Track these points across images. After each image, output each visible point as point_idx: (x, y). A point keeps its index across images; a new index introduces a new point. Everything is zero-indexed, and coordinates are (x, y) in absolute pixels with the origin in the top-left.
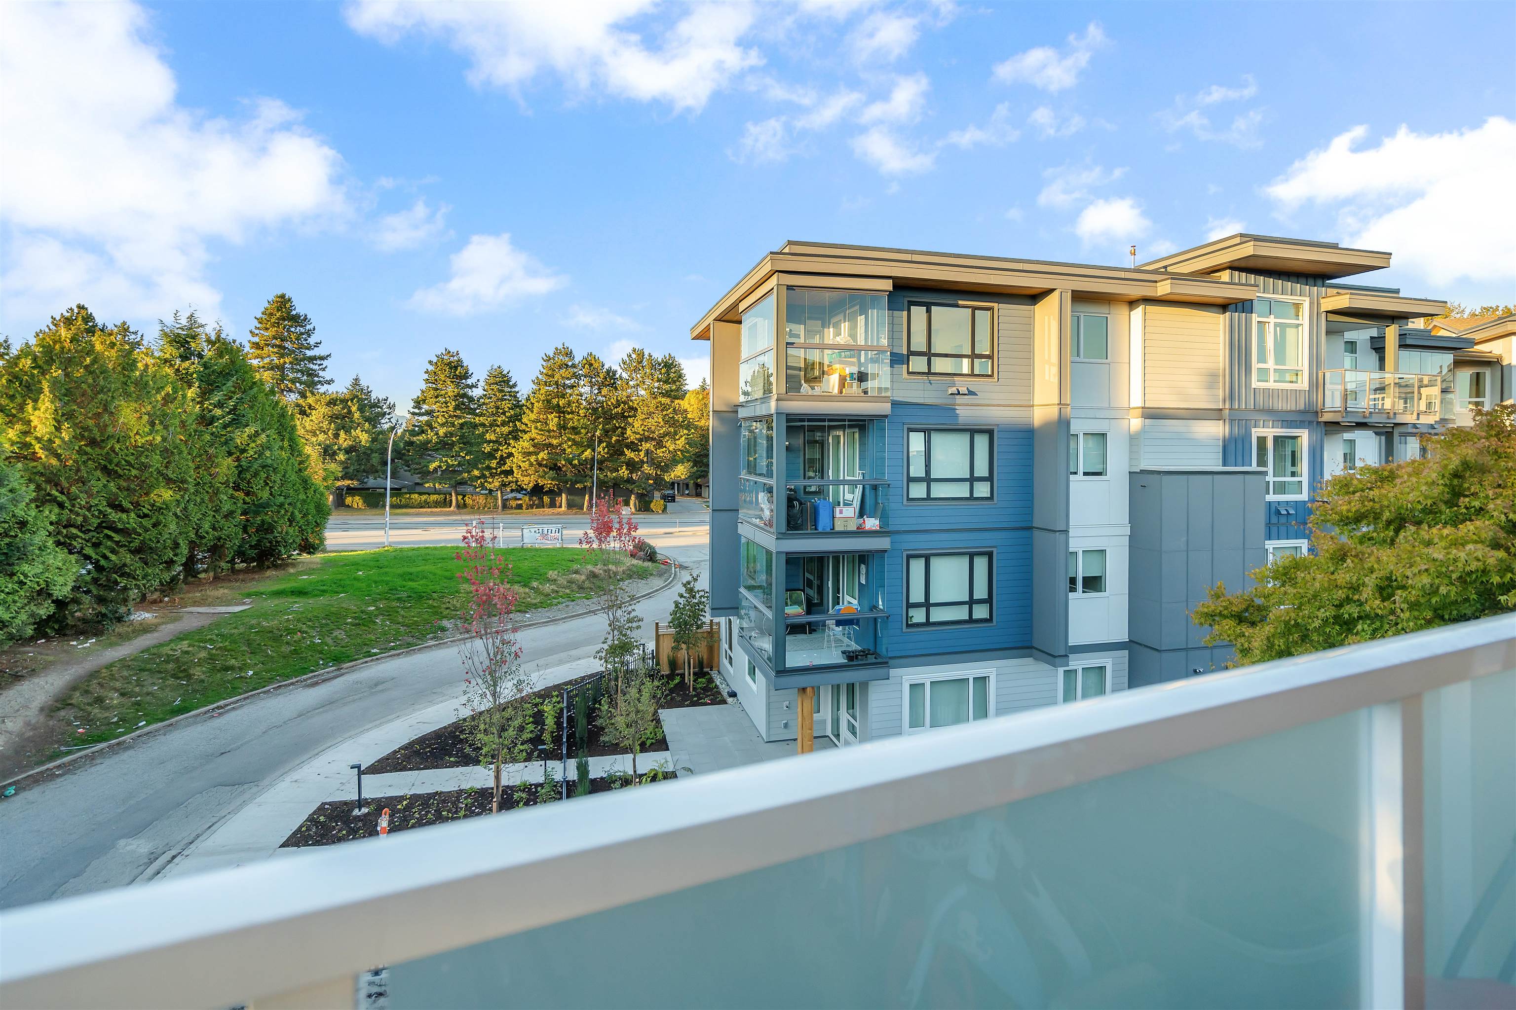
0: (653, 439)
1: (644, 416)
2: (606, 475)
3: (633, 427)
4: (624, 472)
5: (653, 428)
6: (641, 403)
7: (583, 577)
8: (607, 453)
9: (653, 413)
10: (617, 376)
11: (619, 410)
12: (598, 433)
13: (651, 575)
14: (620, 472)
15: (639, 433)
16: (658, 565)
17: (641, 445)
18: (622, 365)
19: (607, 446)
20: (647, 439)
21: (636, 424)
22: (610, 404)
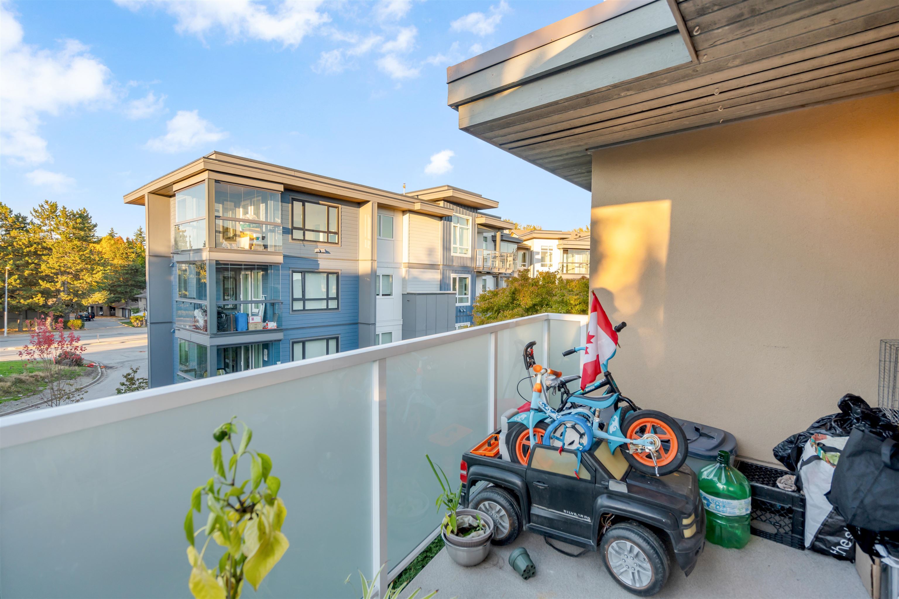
0: (69, 273)
1: (60, 255)
2: (19, 302)
3: (48, 263)
4: (39, 299)
5: (69, 265)
6: (56, 245)
7: (9, 384)
8: (19, 284)
9: (69, 253)
10: (28, 221)
11: (32, 249)
12: (8, 267)
13: (79, 375)
14: (35, 299)
15: (54, 268)
16: (84, 368)
17: (57, 278)
18: (34, 214)
19: (19, 278)
20: (63, 273)
21: (51, 261)
22: (21, 243)
